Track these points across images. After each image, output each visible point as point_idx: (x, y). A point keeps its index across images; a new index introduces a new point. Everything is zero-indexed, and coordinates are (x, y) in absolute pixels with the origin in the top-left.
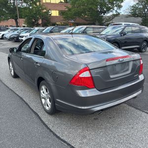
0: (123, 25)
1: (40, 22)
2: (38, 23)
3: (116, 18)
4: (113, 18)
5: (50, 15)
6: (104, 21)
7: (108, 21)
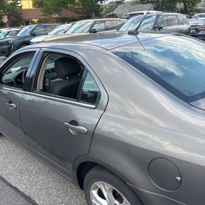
0: (145, 14)
1: (5, 20)
2: (2, 22)
3: (120, 6)
4: (116, 7)
5: (21, 7)
6: (104, 13)
7: (109, 12)
